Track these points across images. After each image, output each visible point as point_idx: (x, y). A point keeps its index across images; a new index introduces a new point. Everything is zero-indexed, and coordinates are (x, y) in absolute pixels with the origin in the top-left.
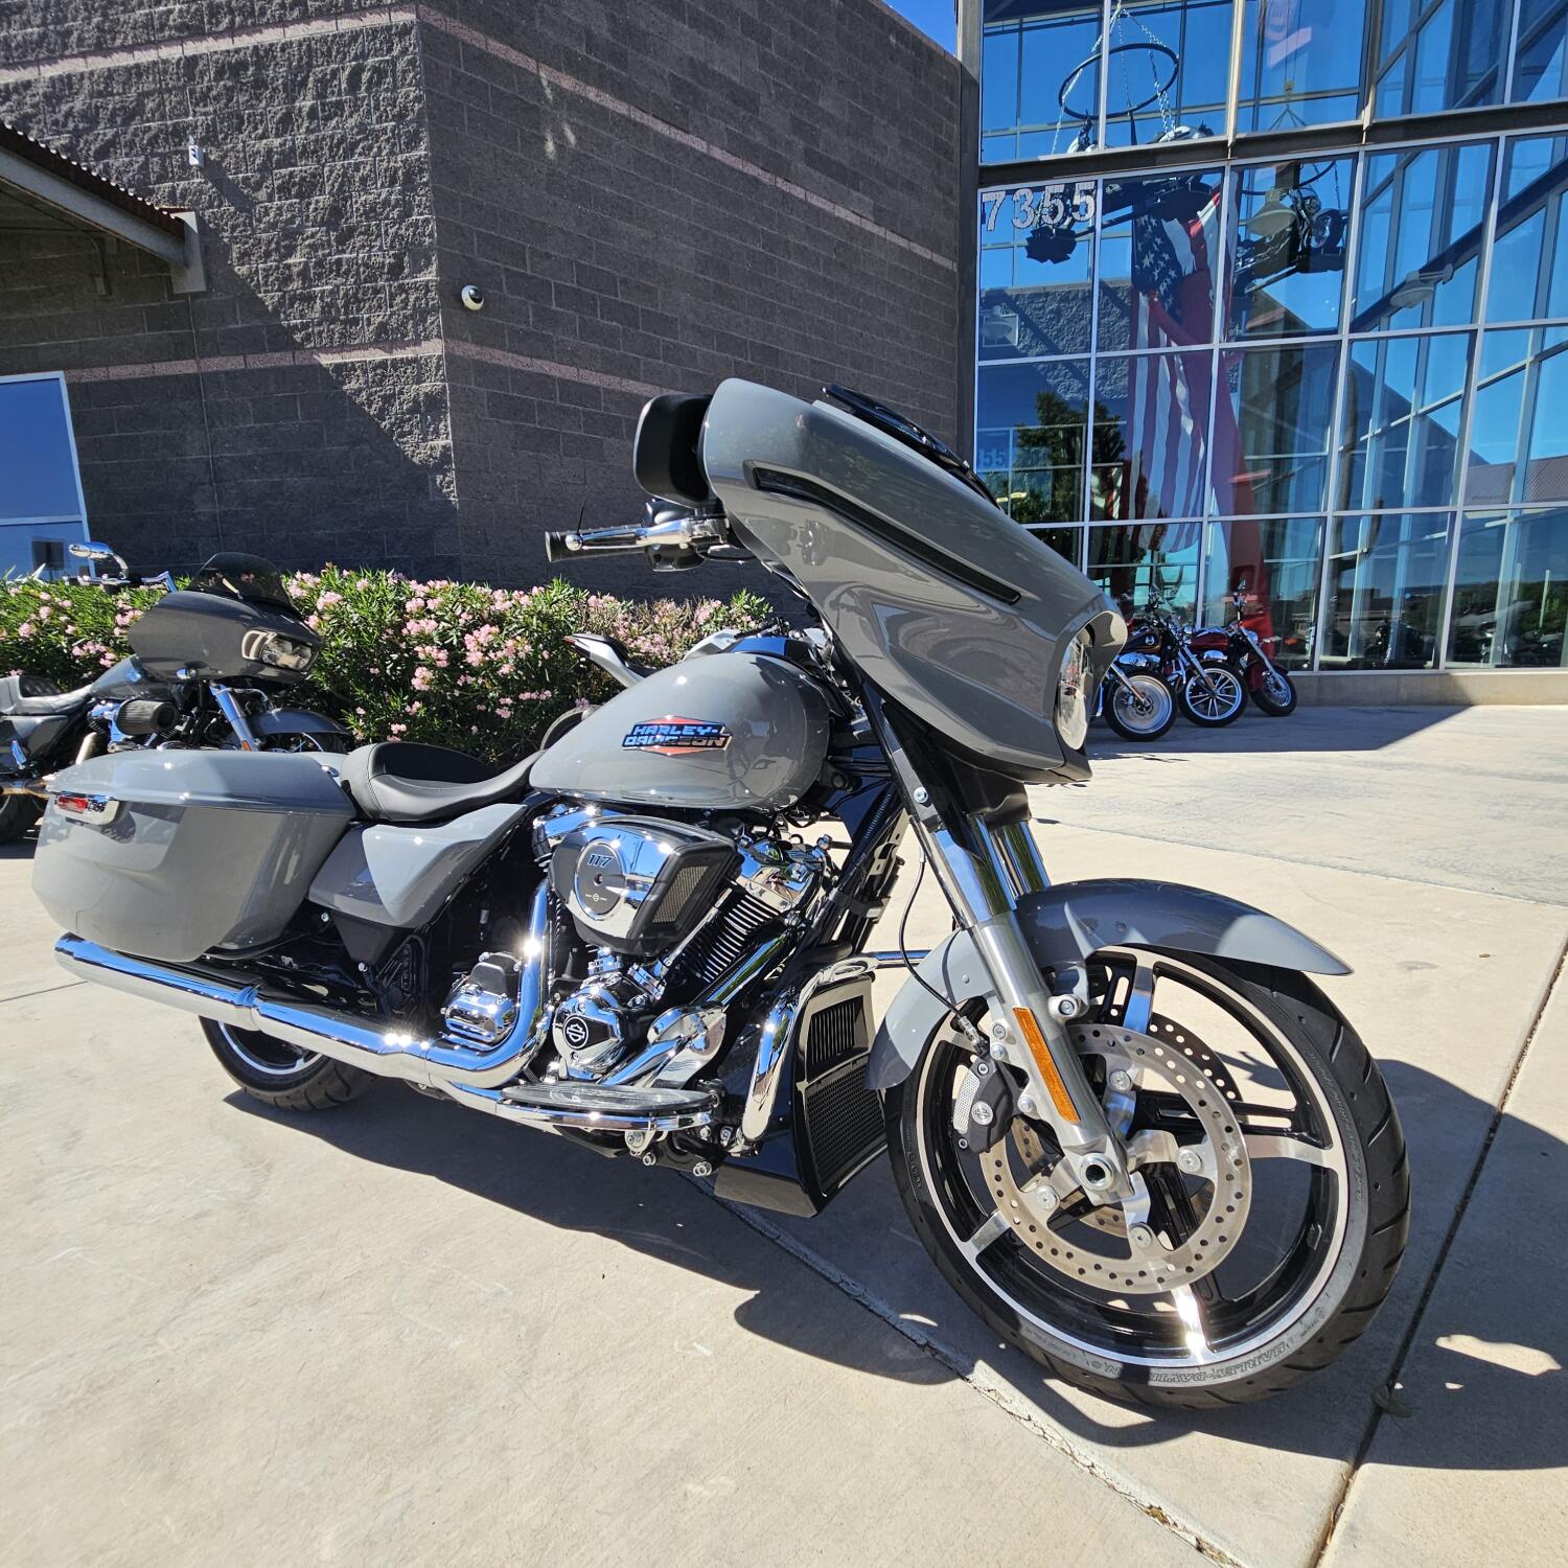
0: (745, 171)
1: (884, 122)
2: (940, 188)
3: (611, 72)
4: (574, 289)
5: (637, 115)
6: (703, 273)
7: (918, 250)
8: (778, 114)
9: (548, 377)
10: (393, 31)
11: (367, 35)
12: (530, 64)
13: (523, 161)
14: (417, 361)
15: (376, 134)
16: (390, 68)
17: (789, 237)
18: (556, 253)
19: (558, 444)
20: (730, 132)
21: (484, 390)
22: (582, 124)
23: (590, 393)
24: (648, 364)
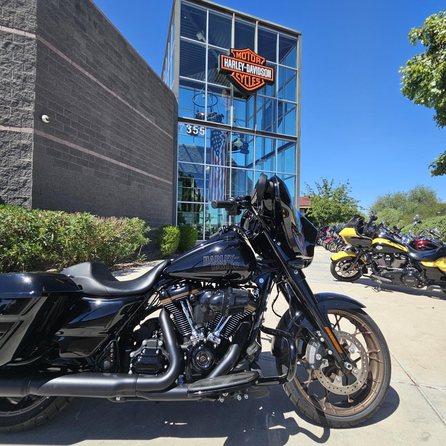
1: (158, 101)
2: (169, 119)
4: (77, 123)
5: (99, 82)
6: (113, 126)
7: (165, 132)
8: (134, 93)
9: (67, 146)
10: (26, 38)
11: (15, 35)
12: (70, 61)
13: (65, 85)
14: (20, 133)
15: (14, 64)
16: (23, 47)
17: (136, 123)
18: (72, 112)
19: (68, 166)
20: (122, 94)
21: (45, 146)
22: (83, 80)
23: (80, 153)
24: (97, 147)
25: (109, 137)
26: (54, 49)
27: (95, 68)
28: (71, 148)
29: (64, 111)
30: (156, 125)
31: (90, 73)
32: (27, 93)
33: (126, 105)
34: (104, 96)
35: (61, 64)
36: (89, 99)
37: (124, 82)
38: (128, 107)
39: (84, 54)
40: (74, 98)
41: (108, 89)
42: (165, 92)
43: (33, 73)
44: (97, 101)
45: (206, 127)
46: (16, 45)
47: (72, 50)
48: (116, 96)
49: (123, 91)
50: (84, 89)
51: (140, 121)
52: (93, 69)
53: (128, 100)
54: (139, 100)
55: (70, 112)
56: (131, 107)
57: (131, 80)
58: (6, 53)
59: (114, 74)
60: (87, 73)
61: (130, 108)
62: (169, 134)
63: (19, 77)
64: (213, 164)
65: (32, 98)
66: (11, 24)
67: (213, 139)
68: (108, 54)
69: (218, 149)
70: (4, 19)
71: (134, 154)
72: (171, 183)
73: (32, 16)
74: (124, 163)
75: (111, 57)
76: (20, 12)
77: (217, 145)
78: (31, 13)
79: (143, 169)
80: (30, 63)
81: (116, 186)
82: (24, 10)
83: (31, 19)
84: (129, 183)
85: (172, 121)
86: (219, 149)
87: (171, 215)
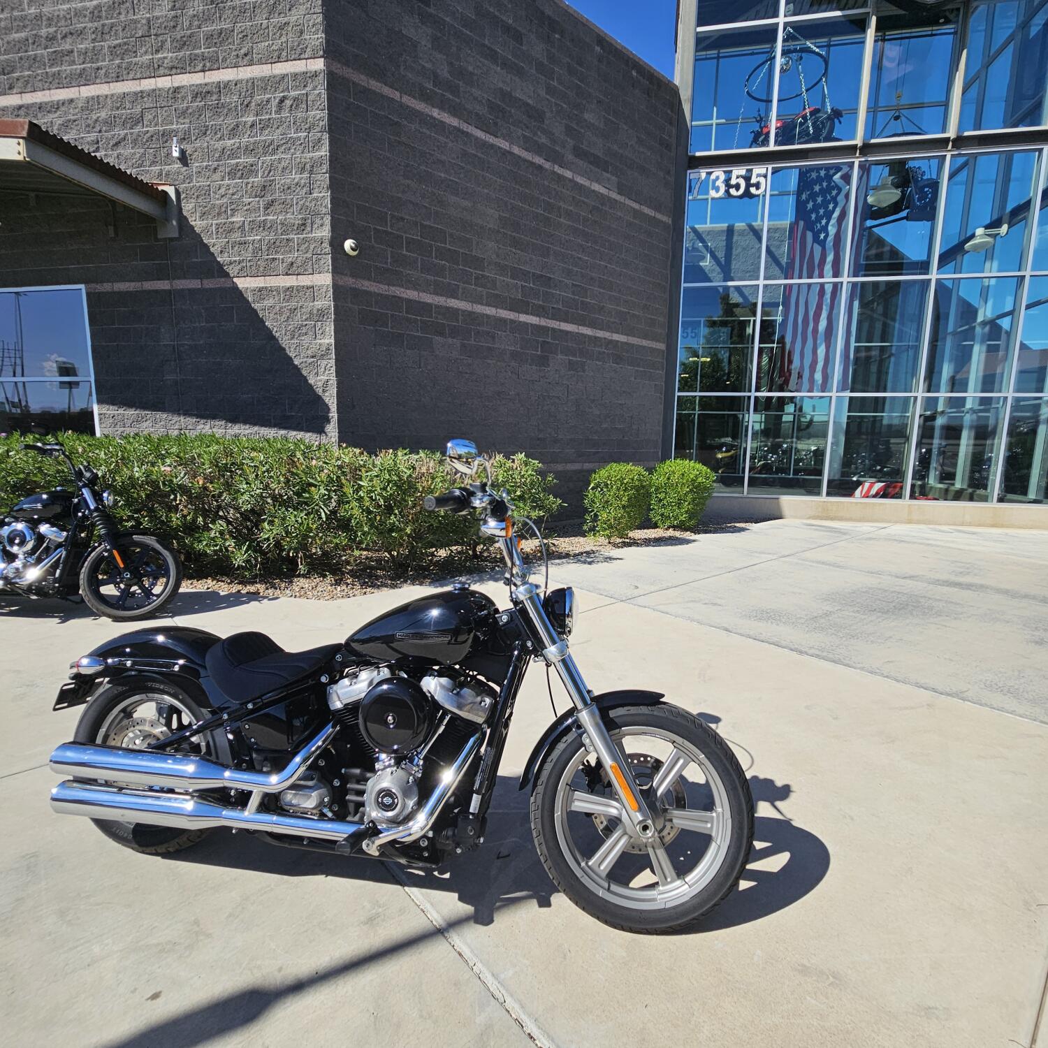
0: (534, 161)
1: (626, 128)
2: (662, 169)
3: (449, 99)
4: (418, 240)
5: (464, 127)
6: (503, 228)
7: (646, 210)
8: (557, 124)
9: (399, 297)
10: (308, 75)
11: (292, 77)
12: (396, 95)
13: (388, 158)
14: (313, 287)
15: (294, 140)
16: (305, 98)
17: (561, 204)
18: (407, 217)
19: (403, 342)
20: (525, 136)
21: (356, 307)
22: (428, 132)
23: (426, 308)
24: (464, 288)
25: (494, 256)
26: (361, 79)
27: (454, 90)
28: (409, 301)
29: (389, 217)
30: (618, 197)
31: (442, 108)
32: (316, 199)
33: (535, 164)
34: (479, 158)
35: (377, 111)
36: (443, 175)
37: (528, 105)
38: (540, 167)
39: (426, 65)
40: (409, 182)
41: (488, 135)
42: (648, 94)
43: (324, 151)
44: (462, 176)
45: (770, 167)
46: (295, 99)
47: (399, 66)
48: (508, 149)
49: (527, 127)
50: (432, 155)
51: (573, 197)
52: (451, 97)
53: (538, 149)
54: (571, 142)
55: (403, 219)
56: (547, 165)
57: (550, 90)
58: (282, 122)
59: (501, 89)
60: (435, 113)
61: (547, 170)
62: (660, 212)
63: (303, 169)
64: (800, 277)
65: (325, 207)
66: (284, 54)
67: (804, 197)
68: (487, 42)
69: (824, 222)
70: (274, 47)
71: (556, 286)
72: (662, 346)
73: (315, 16)
74: (532, 314)
75: (493, 47)
76: (296, 18)
77: (822, 211)
78: (312, 11)
79: (581, 321)
80: (318, 129)
81: (512, 373)
82: (302, 10)
83: (313, 26)
84: (543, 361)
85: (669, 173)
86: (827, 224)
87: (661, 429)
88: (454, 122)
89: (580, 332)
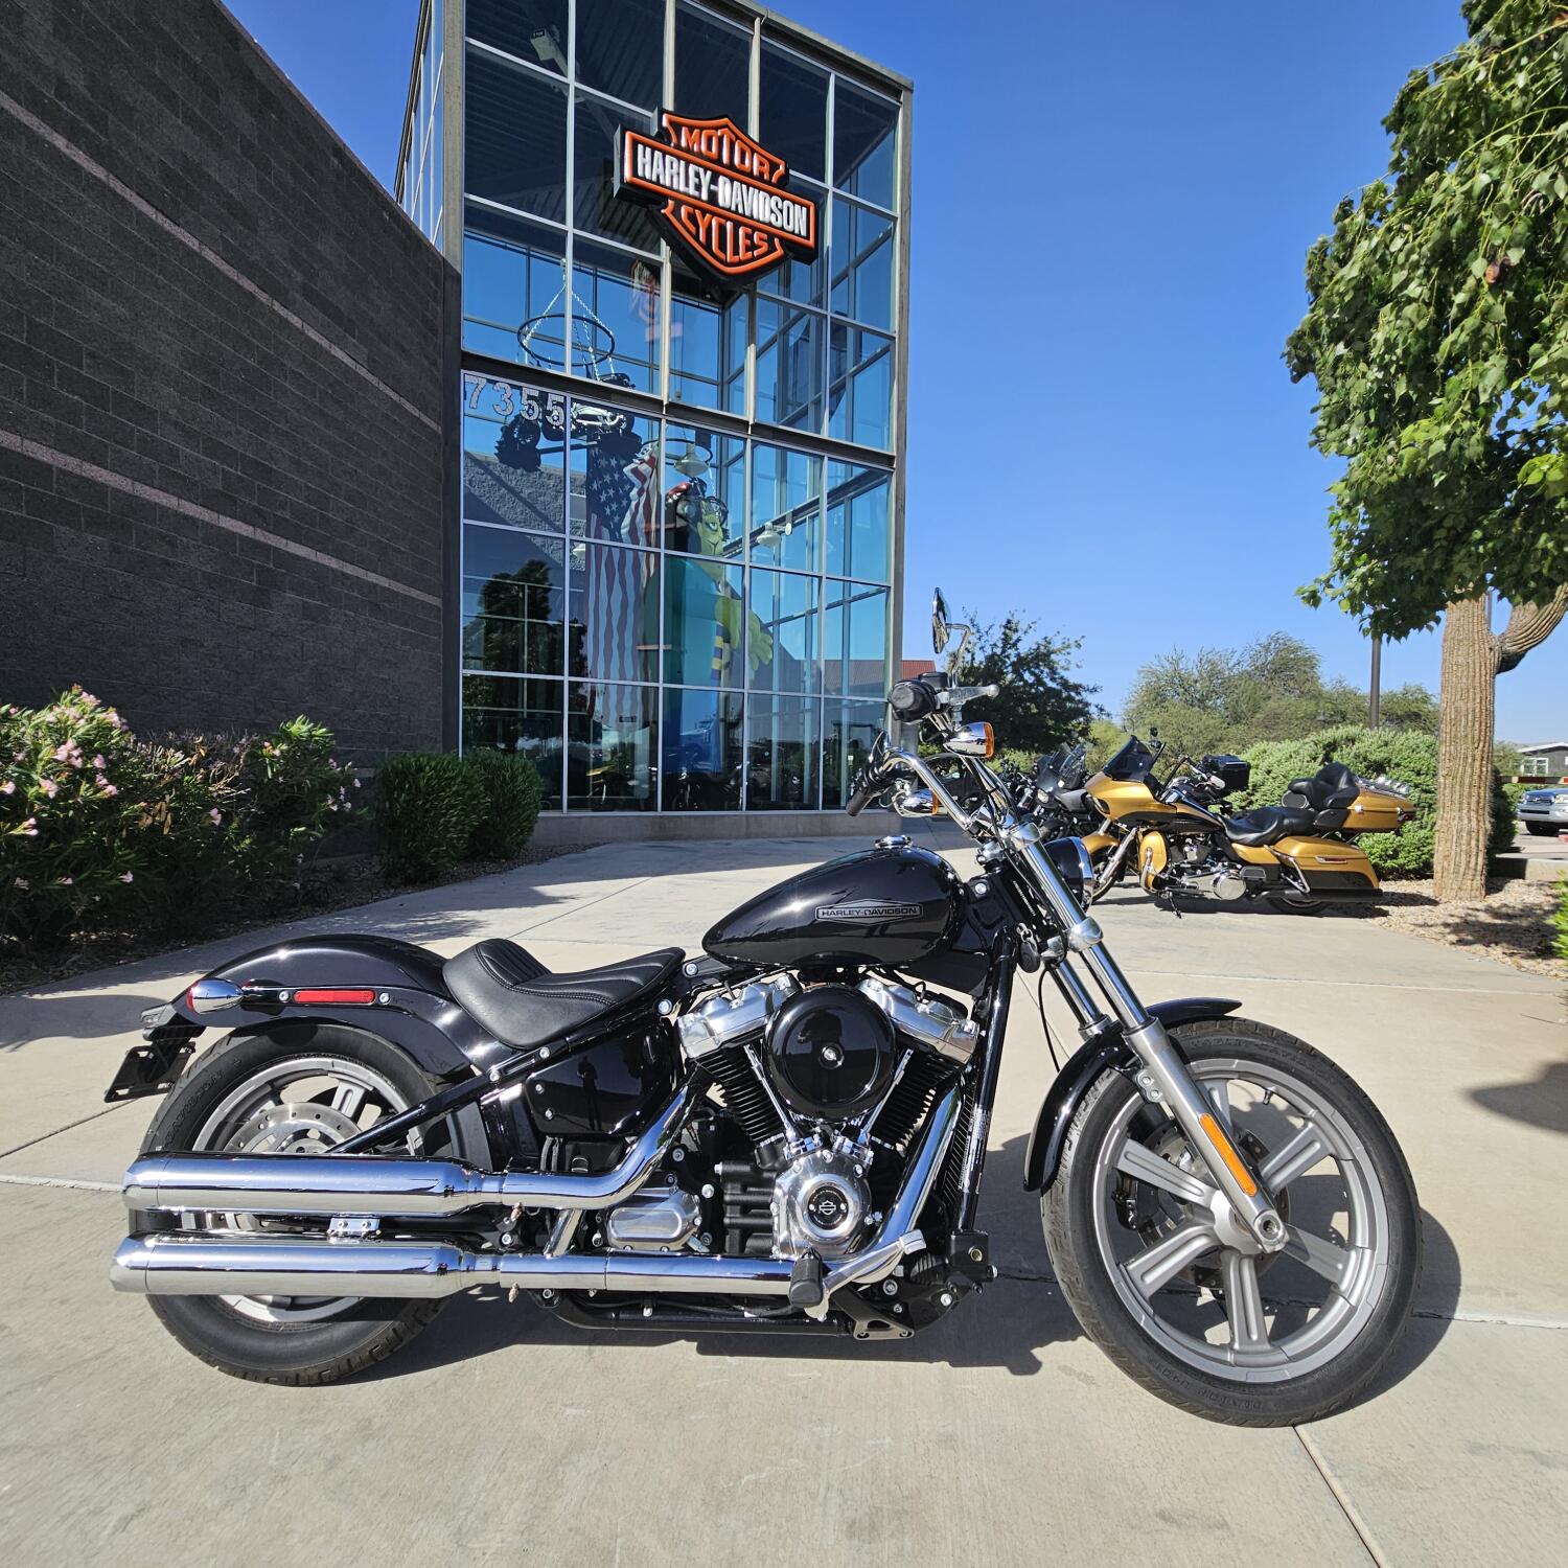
0: (240, 282)
1: (376, 283)
2: (427, 358)
3: (88, 131)
4: (22, 345)
5: (118, 187)
6: (190, 371)
7: (408, 406)
8: (276, 242)
20: (224, 241)
22: (45, 169)
23: (39, 470)
24: (120, 451)
25: (173, 412)
27: (98, 120)
33: (239, 286)
34: (146, 246)
36: (75, 249)
37: (230, 196)
39: (42, 56)
41: (160, 215)
42: (405, 251)
44: (113, 263)
45: (569, 396)
48: (196, 248)
49: (229, 229)
51: (304, 356)
52: (93, 130)
54: (300, 278)
57: (263, 188)
59: (184, 154)
62: (427, 414)
68: (157, 72)
71: (280, 483)
72: (436, 602)
74: (241, 519)
75: (168, 84)
79: (321, 546)
81: (207, 609)
84: (261, 598)
87: (440, 720)
88: (100, 173)
89: (320, 561)
